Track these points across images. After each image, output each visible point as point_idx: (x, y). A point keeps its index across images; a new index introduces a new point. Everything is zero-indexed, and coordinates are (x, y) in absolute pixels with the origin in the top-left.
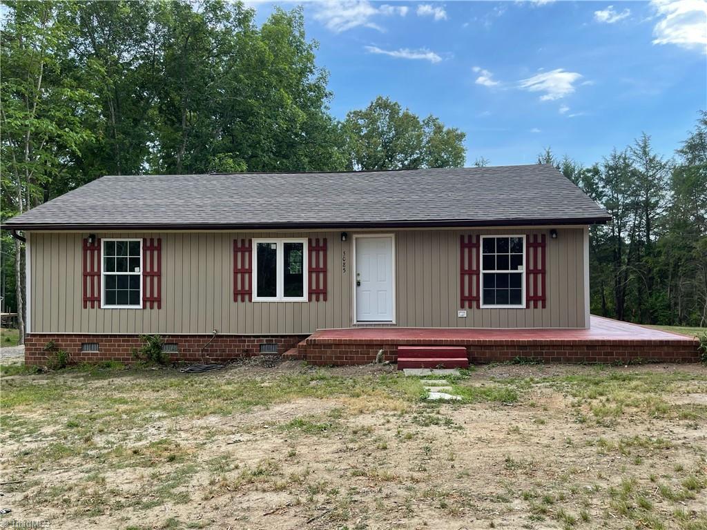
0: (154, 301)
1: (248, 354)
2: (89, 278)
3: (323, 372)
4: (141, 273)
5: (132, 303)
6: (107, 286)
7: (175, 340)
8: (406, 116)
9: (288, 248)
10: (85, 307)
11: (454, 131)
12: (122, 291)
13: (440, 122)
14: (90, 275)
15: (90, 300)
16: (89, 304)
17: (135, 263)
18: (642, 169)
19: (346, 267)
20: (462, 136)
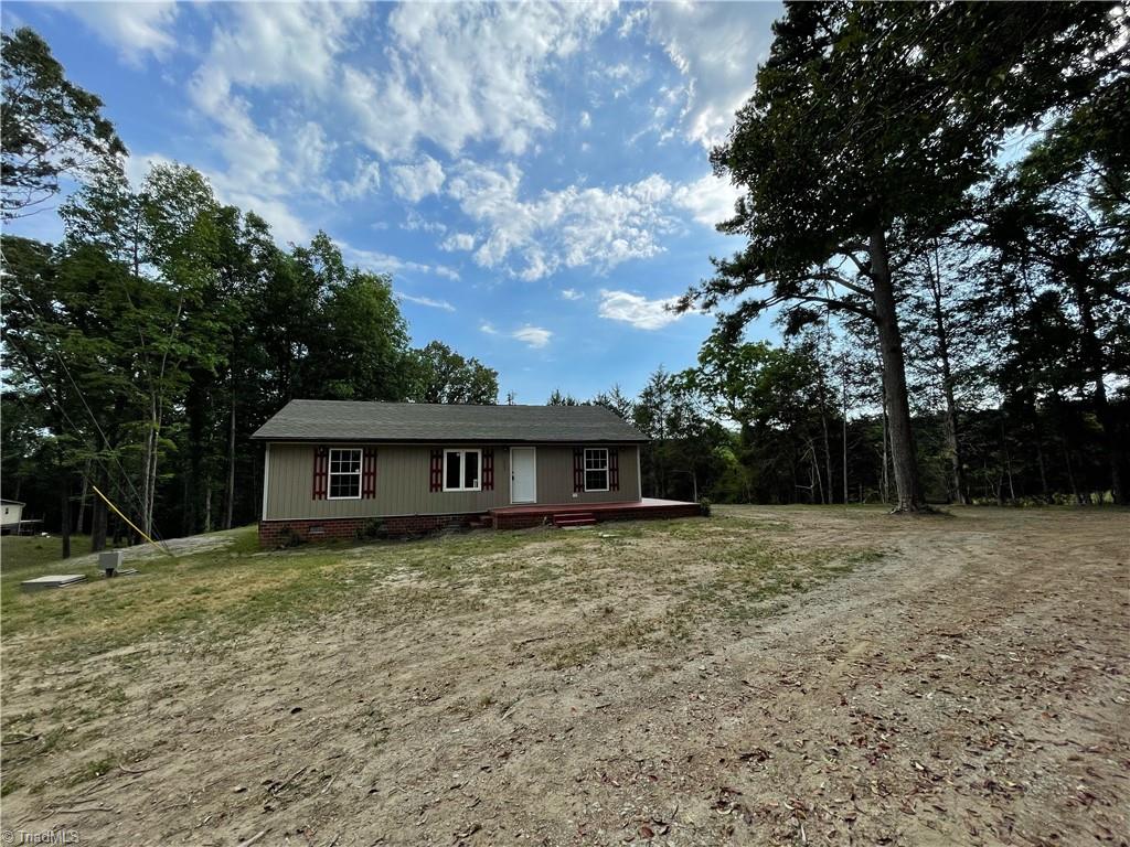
0: (370, 493)
1: (440, 527)
2: (318, 478)
3: (521, 532)
4: (361, 473)
5: (353, 495)
6: (332, 482)
7: (386, 520)
8: (455, 356)
9: (467, 455)
10: (314, 498)
11: (490, 370)
12: (345, 487)
13: (480, 363)
14: (319, 474)
15: (319, 494)
16: (317, 496)
17: (356, 466)
18: (616, 405)
19: (506, 468)
20: (496, 374)
